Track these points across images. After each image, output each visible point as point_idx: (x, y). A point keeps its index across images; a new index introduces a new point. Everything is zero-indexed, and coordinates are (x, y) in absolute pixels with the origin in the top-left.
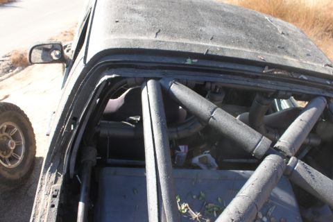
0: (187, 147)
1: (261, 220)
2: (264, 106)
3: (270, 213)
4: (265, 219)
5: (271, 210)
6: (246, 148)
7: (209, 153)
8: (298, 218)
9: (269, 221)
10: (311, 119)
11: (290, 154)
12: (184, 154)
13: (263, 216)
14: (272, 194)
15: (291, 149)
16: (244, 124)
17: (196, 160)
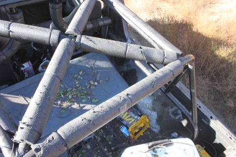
0: (30, 62)
1: (94, 85)
2: (57, 10)
3: (98, 79)
4: (96, 83)
5: (98, 76)
6: (45, 42)
7: (47, 59)
8: (116, 73)
9: (99, 83)
10: (88, 6)
11: (76, 34)
12: (31, 68)
13: (94, 82)
14: (95, 66)
15: (75, 30)
16: (36, 27)
17: (40, 68)
